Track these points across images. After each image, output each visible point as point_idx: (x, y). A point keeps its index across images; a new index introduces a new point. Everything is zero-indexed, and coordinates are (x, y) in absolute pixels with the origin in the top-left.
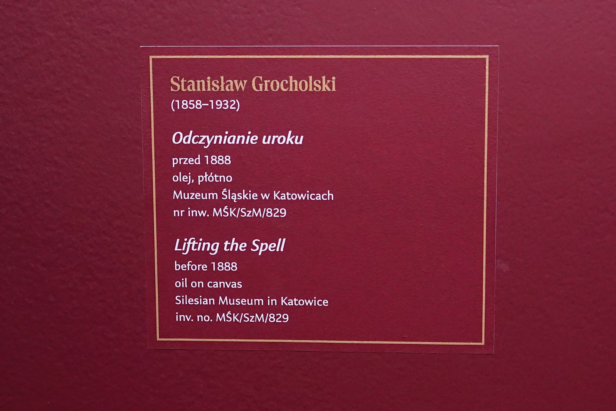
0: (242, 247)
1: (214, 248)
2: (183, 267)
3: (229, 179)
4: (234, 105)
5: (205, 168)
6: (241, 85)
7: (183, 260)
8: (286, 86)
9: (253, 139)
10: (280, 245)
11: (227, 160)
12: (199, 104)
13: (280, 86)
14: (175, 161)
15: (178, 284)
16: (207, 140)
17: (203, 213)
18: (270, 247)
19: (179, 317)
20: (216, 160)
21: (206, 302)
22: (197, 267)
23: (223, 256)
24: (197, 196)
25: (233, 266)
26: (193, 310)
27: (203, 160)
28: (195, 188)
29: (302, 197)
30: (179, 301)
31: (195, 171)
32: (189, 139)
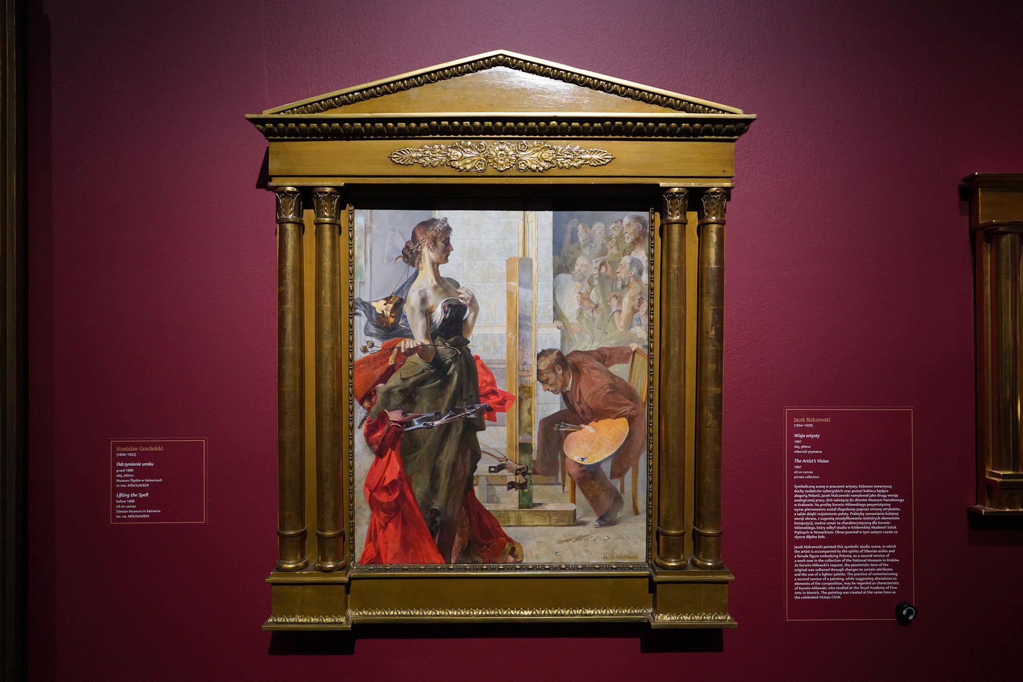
0: (136, 495)
1: (128, 496)
2: (119, 502)
3: (133, 476)
4: (135, 455)
5: (126, 473)
6: (136, 449)
7: (119, 500)
8: (149, 449)
9: (139, 464)
10: (147, 495)
11: (132, 470)
12: (124, 455)
13: (147, 449)
14: (117, 471)
15: (117, 507)
16: (127, 465)
17: (125, 486)
18: (144, 495)
19: (117, 517)
20: (129, 470)
21: (125, 512)
22: (123, 502)
23: (131, 498)
24: (123, 481)
25: (133, 501)
26: (121, 514)
27: (125, 470)
28: (123, 478)
29: (153, 481)
30: (118, 512)
31: (123, 474)
32: (122, 464)
